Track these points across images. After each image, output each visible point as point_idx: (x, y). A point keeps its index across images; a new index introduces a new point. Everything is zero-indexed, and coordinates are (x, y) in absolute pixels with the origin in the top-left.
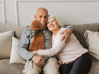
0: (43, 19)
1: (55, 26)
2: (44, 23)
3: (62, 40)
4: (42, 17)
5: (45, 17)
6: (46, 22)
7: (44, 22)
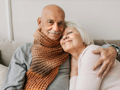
0: (55, 27)
1: (74, 41)
2: (56, 37)
3: (95, 69)
4: (54, 23)
5: (59, 24)
6: (61, 35)
7: (57, 33)
